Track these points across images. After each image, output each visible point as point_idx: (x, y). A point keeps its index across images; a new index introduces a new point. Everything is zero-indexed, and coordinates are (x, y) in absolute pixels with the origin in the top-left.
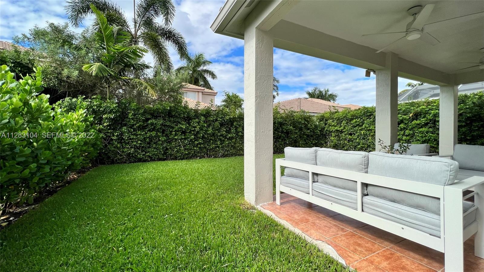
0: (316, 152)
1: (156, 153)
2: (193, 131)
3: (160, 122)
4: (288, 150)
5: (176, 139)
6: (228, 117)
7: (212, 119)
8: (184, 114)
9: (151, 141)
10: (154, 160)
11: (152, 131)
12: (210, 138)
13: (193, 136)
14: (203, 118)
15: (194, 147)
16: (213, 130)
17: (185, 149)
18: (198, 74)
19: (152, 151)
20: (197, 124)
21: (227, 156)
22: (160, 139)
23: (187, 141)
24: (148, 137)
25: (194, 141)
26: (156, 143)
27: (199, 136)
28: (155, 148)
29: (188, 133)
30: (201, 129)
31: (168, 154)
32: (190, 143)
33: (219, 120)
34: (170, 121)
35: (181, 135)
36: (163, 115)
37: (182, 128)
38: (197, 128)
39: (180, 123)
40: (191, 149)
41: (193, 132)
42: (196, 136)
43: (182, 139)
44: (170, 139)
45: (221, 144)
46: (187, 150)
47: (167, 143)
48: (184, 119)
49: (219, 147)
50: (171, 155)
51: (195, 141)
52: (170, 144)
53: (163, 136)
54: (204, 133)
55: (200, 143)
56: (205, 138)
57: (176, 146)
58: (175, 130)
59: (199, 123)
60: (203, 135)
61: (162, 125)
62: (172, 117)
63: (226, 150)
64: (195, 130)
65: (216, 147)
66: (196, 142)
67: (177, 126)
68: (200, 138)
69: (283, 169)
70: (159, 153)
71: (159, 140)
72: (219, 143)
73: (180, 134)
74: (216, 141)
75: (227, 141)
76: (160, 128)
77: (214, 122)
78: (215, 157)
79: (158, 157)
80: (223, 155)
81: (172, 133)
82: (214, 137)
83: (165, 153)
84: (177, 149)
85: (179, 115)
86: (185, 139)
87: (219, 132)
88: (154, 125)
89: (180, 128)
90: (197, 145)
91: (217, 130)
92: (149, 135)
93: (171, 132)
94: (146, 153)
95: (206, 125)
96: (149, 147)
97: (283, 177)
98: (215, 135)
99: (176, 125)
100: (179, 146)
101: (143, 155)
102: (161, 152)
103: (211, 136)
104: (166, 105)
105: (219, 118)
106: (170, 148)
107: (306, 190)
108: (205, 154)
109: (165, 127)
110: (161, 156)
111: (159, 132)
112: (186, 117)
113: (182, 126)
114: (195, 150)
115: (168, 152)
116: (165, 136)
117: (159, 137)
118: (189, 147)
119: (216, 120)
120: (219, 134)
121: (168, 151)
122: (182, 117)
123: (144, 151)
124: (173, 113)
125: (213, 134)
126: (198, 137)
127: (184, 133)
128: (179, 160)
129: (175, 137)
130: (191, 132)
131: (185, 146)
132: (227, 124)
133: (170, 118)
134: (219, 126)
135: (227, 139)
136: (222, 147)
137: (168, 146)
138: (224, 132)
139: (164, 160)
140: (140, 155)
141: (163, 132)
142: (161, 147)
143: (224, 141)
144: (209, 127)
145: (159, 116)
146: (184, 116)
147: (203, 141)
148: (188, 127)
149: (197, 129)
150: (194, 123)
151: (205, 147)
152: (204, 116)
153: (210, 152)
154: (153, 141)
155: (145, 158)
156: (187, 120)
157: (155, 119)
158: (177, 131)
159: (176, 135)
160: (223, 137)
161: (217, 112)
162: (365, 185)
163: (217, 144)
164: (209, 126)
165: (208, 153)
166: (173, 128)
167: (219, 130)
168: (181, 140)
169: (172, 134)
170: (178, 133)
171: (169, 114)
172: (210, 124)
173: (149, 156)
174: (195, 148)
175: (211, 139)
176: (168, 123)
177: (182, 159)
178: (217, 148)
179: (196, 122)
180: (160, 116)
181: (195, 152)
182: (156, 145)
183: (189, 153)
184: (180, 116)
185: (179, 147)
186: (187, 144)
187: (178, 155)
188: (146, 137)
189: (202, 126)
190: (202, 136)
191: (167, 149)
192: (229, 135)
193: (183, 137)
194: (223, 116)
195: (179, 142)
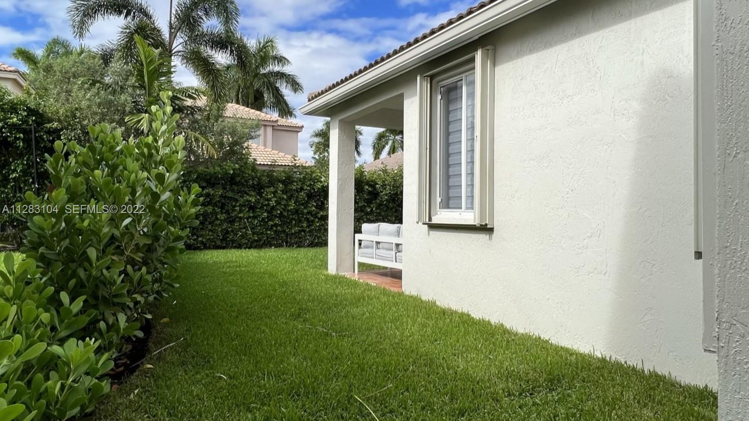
0: (379, 226)
1: (212, 237)
2: (266, 205)
3: (219, 192)
4: (365, 226)
5: (241, 218)
7: (294, 188)
8: (253, 179)
9: (206, 220)
10: (209, 248)
11: (206, 206)
12: (291, 217)
13: (265, 214)
14: (281, 186)
15: (267, 230)
16: (296, 205)
17: (254, 233)
18: (264, 82)
19: (207, 235)
20: (272, 195)
21: (317, 246)
22: (219, 217)
23: (256, 221)
24: (202, 214)
25: (266, 220)
26: (213, 222)
27: (275, 213)
28: (210, 230)
29: (258, 208)
30: (278, 203)
31: (228, 239)
32: (260, 224)
33: (306, 189)
34: (233, 191)
35: (248, 211)
36: (223, 182)
37: (250, 201)
38: (272, 201)
39: (248, 194)
40: (262, 233)
41: (265, 208)
42: (270, 214)
43: (250, 217)
44: (231, 217)
45: (308, 226)
46: (256, 234)
47: (228, 223)
48: (253, 187)
49: (304, 231)
50: (233, 241)
51: (268, 221)
52: (231, 225)
53: (222, 213)
54: (283, 209)
55: (276, 224)
56: (284, 217)
57: (240, 228)
58: (240, 205)
59: (275, 193)
60: (281, 212)
61: (221, 196)
62: (235, 184)
63: (316, 236)
64: (268, 204)
65: (300, 231)
66: (271, 223)
67: (243, 197)
68: (276, 217)
69: (360, 241)
70: (217, 238)
71: (217, 219)
72: (305, 225)
73: (247, 209)
74: (300, 221)
75: (318, 222)
76: (219, 201)
77: (297, 191)
78: (299, 246)
79: (214, 244)
80: (311, 244)
81: (236, 208)
82: (298, 215)
83: (224, 239)
84: (241, 232)
85: (246, 181)
86: (255, 217)
87: (305, 208)
88: (210, 197)
89: (247, 201)
90: (272, 228)
91: (303, 204)
92: (203, 211)
93: (234, 206)
94: (198, 237)
95: (285, 197)
96: (202, 229)
97: (361, 250)
98: (299, 212)
99: (241, 196)
100: (245, 228)
101: (195, 240)
102: (218, 236)
103: (294, 214)
104: (227, 168)
105: (306, 186)
106: (232, 231)
107: (372, 255)
108: (283, 242)
109: (225, 199)
110: (219, 243)
111: (216, 207)
112: (256, 185)
113: (250, 199)
114: (268, 234)
115: (228, 237)
116: (225, 213)
117: (217, 213)
118: (260, 230)
119: (302, 189)
120: (305, 211)
121: (228, 235)
122: (250, 185)
123: (195, 234)
124: (238, 179)
125: (297, 211)
126: (273, 215)
127: (252, 208)
128: (245, 248)
129: (240, 215)
130: (263, 207)
131: (254, 228)
132: (318, 195)
133: (233, 186)
134: (306, 199)
135: (319, 219)
136: (310, 232)
137: (229, 227)
138: (314, 208)
139: (224, 248)
140: (190, 239)
141: (222, 208)
142: (220, 230)
143: (313, 221)
144: (290, 200)
145: (217, 184)
146: (253, 183)
147: (281, 221)
148: (258, 199)
149: (273, 203)
150: (268, 193)
151: (284, 231)
152: (283, 182)
153: (291, 239)
154: (209, 220)
155: (197, 244)
156: (256, 188)
157: (212, 188)
158: (243, 206)
159: (241, 211)
160: (312, 215)
161: (304, 177)
162: (398, 245)
163: (302, 226)
164: (290, 198)
165: (289, 240)
166: (236, 200)
167: (305, 205)
168: (248, 220)
169: (235, 210)
170: (244, 208)
171: (232, 180)
172: (292, 196)
173: (202, 242)
174: (269, 232)
175: (293, 219)
176: (230, 194)
177: (250, 248)
178: (303, 233)
179: (271, 192)
180: (219, 184)
181: (267, 238)
182: (212, 226)
183: (260, 240)
184: (247, 183)
185: (244, 230)
186: (256, 226)
187: (244, 241)
188: (199, 214)
189: (280, 198)
190: (280, 214)
191: (227, 232)
192: (322, 213)
193: (251, 215)
194: (312, 183)
195: (245, 223)
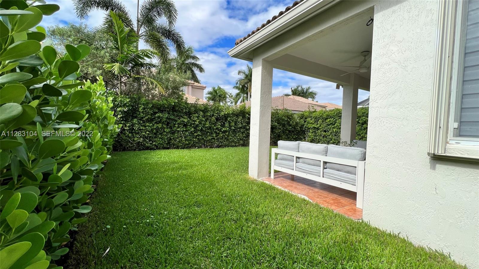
0: (299, 144)
1: (161, 142)
2: (193, 124)
3: (165, 115)
4: (280, 143)
5: (178, 131)
6: (222, 113)
7: (209, 114)
8: (186, 109)
9: (158, 132)
10: (159, 149)
11: (158, 124)
12: (207, 131)
13: (193, 129)
14: (201, 113)
15: (193, 138)
16: (210, 124)
17: (186, 140)
19: (158, 141)
20: (197, 118)
21: (221, 147)
22: (165, 130)
23: (187, 133)
24: (155, 129)
25: (193, 133)
26: (162, 133)
27: (198, 128)
28: (160, 138)
29: (189, 126)
30: (200, 123)
31: (171, 143)
32: (190, 135)
33: (215, 116)
34: (174, 115)
35: (183, 127)
36: (168, 110)
37: (184, 121)
38: (196, 122)
39: (183, 117)
40: (190, 140)
41: (193, 125)
42: (195, 129)
43: (184, 131)
44: (173, 130)
45: (216, 136)
46: (187, 140)
47: (170, 134)
48: (186, 113)
49: (214, 139)
50: (174, 144)
51: (194, 133)
52: (173, 135)
53: (167, 128)
54: (203, 126)
55: (198, 134)
56: (203, 131)
57: (178, 137)
58: (178, 123)
59: (198, 117)
60: (201, 128)
61: (167, 118)
62: (175, 111)
63: (220, 141)
64: (195, 123)
65: (212, 139)
66: (196, 134)
67: (180, 119)
68: (199, 130)
70: (164, 143)
71: (164, 131)
72: (214, 135)
73: (182, 126)
74: (212, 133)
75: (221, 134)
76: (166, 121)
77: (211, 117)
78: (211, 147)
79: (162, 146)
80: (218, 146)
81: (176, 125)
82: (211, 130)
83: (169, 143)
84: (179, 139)
85: (182, 110)
86: (186, 131)
87: (215, 126)
88: (160, 118)
89: (182, 121)
90: (196, 137)
91: (213, 124)
92: (156, 127)
93: (175, 124)
94: (153, 142)
95: (204, 119)
96: (155, 137)
98: (212, 128)
99: (179, 119)
100: (181, 137)
101: (151, 144)
102: (165, 141)
103: (208, 129)
104: (170, 101)
105: (215, 114)
106: (174, 139)
108: (202, 145)
109: (169, 120)
110: (165, 146)
111: (164, 124)
112: (188, 112)
113: (184, 120)
115: (171, 142)
116: (169, 128)
117: (164, 128)
118: (189, 138)
119: (213, 115)
120: (215, 128)
121: (171, 141)
122: (184, 112)
123: (151, 140)
124: (177, 108)
125: (210, 127)
126: (197, 130)
127: (185, 125)
128: (181, 149)
129: (178, 129)
130: (191, 125)
131: (186, 137)
132: (222, 119)
133: (174, 112)
134: (215, 121)
135: (222, 132)
136: (217, 139)
137: (172, 136)
138: (219, 126)
139: (168, 148)
140: (148, 143)
141: (167, 125)
142: (166, 138)
143: (219, 133)
144: (206, 121)
145: (164, 111)
146: (186, 111)
147: (201, 133)
148: (189, 120)
149: (197, 123)
150: (194, 117)
151: (203, 139)
152: (203, 111)
153: (206, 143)
154: (159, 132)
155: (152, 146)
156: (188, 114)
157: (161, 113)
158: (180, 124)
159: (178, 127)
160: (218, 130)
161: (214, 109)
162: (325, 163)
163: (213, 136)
164: (206, 120)
165: (205, 143)
166: (176, 121)
167: (215, 124)
168: (183, 132)
169: (175, 127)
170: (180, 126)
171: (173, 109)
172: (207, 119)
173: (155, 145)
174: (195, 139)
175: (208, 132)
176: (172, 117)
177: (184, 148)
178: (213, 140)
179: (196, 116)
180: (166, 111)
181: (194, 142)
182: (161, 135)
183: (189, 144)
184: (183, 111)
185: (180, 138)
186: (187, 136)
187: (180, 144)
188: (153, 129)
189: (201, 120)
190: (201, 129)
191: (171, 139)
192: (224, 129)
193: (185, 130)
194: (219, 112)
195: (181, 134)
